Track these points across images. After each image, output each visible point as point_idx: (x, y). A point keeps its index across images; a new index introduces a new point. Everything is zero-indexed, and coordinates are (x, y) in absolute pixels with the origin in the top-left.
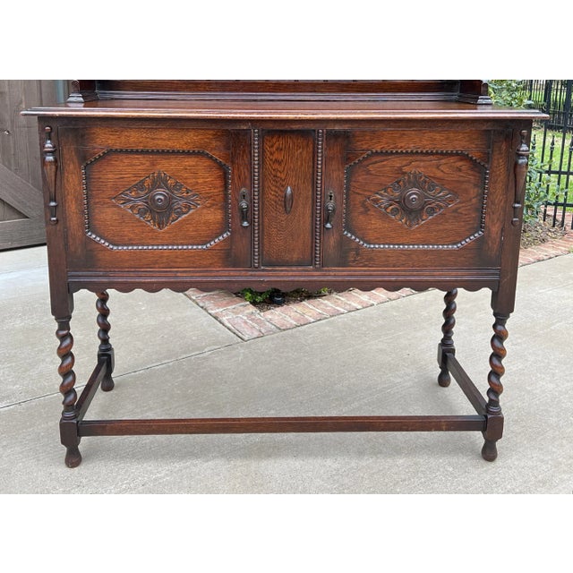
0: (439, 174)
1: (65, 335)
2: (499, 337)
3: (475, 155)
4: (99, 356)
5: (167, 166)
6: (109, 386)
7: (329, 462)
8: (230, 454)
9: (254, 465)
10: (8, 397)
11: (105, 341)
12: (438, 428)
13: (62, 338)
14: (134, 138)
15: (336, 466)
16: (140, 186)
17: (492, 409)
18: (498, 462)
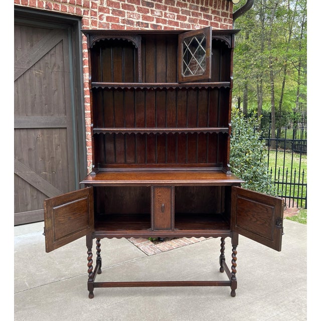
1: (90, 253)
4: (97, 261)
6: (100, 272)
7: (178, 297)
9: (152, 298)
10: (64, 276)
11: (99, 256)
12: (215, 285)
13: (89, 254)
15: (180, 298)
17: (233, 279)
18: (236, 297)
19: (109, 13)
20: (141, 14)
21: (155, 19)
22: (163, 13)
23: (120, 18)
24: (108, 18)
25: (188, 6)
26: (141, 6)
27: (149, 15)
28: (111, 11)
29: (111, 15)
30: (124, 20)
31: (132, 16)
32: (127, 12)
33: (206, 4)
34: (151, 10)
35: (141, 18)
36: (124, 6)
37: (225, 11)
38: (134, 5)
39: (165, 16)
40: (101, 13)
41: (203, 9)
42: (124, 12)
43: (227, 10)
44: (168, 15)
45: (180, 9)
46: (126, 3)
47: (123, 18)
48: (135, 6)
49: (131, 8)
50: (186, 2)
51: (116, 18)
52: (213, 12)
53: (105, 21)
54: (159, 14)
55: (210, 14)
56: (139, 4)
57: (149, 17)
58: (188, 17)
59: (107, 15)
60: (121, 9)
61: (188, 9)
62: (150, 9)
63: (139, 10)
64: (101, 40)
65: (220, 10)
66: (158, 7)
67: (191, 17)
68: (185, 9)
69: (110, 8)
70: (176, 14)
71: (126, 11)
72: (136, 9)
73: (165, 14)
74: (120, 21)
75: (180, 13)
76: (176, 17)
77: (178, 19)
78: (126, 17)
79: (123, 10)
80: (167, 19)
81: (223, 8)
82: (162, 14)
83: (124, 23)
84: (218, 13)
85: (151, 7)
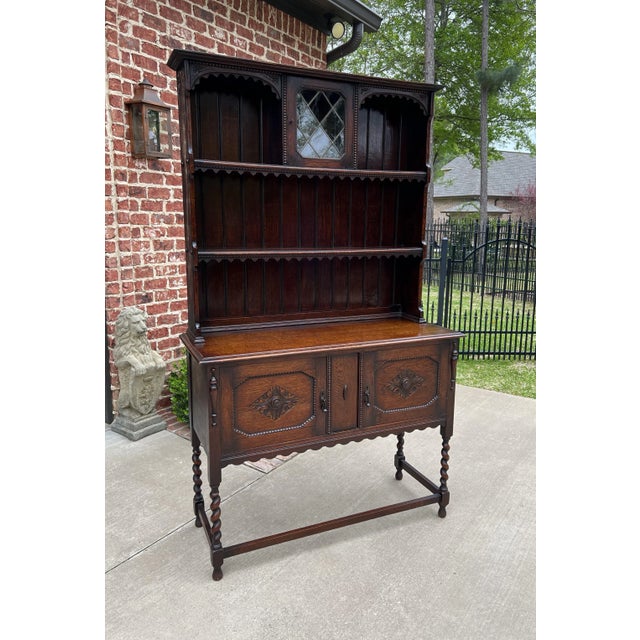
0: (417, 369)
2: (445, 449)
3: (434, 357)
5: (280, 382)
8: (309, 548)
11: (198, 493)
13: (215, 498)
14: (263, 369)
16: (265, 396)
17: (444, 489)
19: (137, 19)
20: (193, 31)
21: (216, 45)
22: (229, 36)
23: (158, 33)
24: (136, 29)
25: (266, 30)
26: (193, 16)
27: (206, 34)
28: (141, 17)
29: (141, 24)
30: (164, 37)
31: (178, 31)
32: (170, 24)
33: (291, 32)
34: (209, 26)
35: (193, 39)
36: (164, 11)
37: (316, 47)
38: (181, 11)
39: (232, 42)
40: (123, 18)
41: (287, 40)
42: (165, 24)
43: (319, 46)
44: (236, 41)
45: (254, 32)
46: (168, 5)
47: (164, 34)
48: (183, 14)
49: (177, 18)
50: (263, 22)
51: (151, 32)
52: (301, 47)
53: (130, 34)
54: (221, 36)
55: (296, 49)
56: (189, 12)
57: (207, 38)
58: (266, 49)
59: (133, 22)
60: (159, 16)
61: (265, 35)
62: (208, 24)
63: (190, 23)
64: (211, 76)
65: (310, 45)
66: (221, 22)
67: (270, 50)
68: (260, 33)
69: (140, 11)
70: (248, 41)
71: (168, 21)
72: (185, 20)
73: (232, 37)
74: (158, 38)
75: (254, 39)
76: (248, 47)
77: (251, 49)
78: (168, 34)
79: (162, 18)
80: (236, 48)
81: (314, 43)
82: (226, 37)
83: (164, 43)
84: (307, 50)
85: (208, 21)
